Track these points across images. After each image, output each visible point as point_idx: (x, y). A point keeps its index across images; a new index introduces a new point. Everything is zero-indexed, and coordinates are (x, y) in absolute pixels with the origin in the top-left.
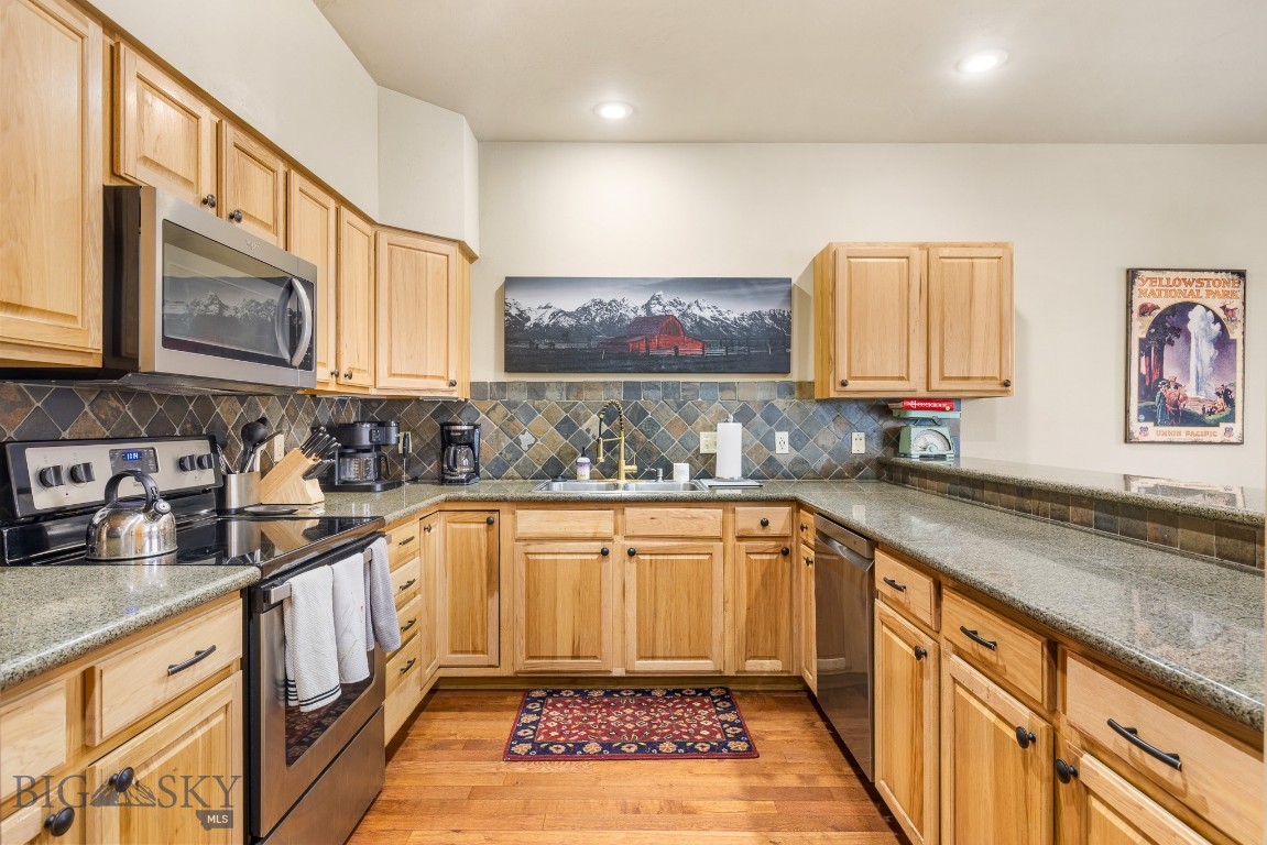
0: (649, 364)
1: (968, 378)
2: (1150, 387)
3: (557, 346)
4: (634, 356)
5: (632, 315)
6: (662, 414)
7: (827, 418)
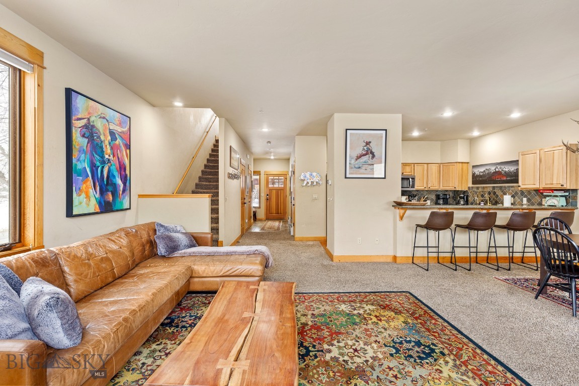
0: (495, 182)
1: (553, 184)
3: (480, 179)
4: (493, 180)
5: (492, 171)
6: (499, 193)
7: (536, 195)
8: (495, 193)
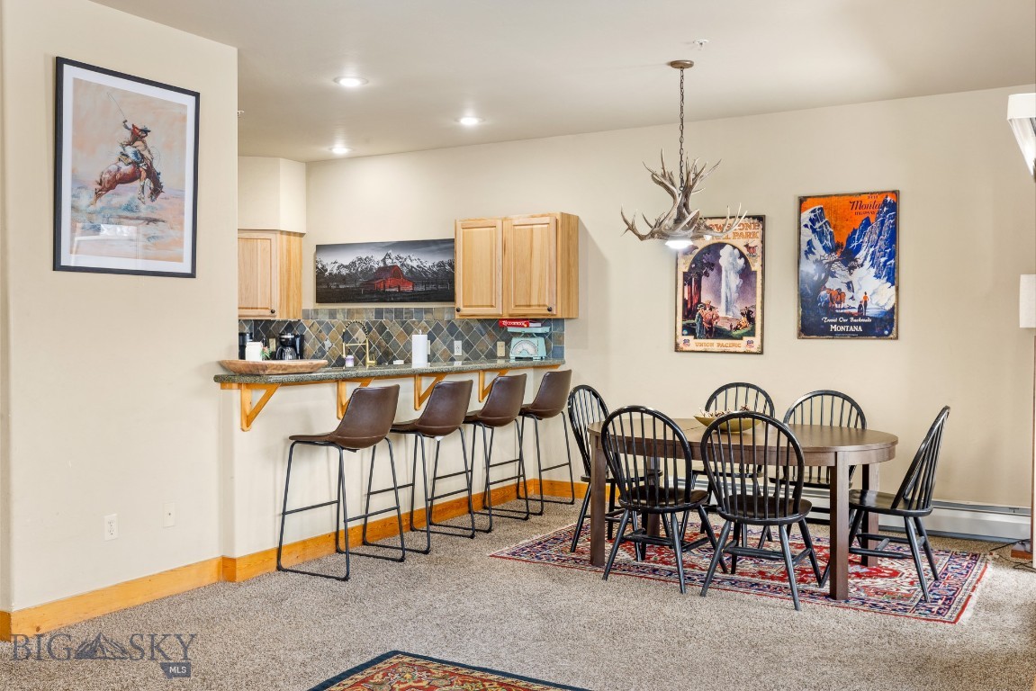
0: (384, 297)
1: (530, 306)
2: (690, 310)
3: (341, 287)
4: (377, 292)
5: (376, 266)
6: (394, 328)
7: (484, 332)
8: (382, 329)
